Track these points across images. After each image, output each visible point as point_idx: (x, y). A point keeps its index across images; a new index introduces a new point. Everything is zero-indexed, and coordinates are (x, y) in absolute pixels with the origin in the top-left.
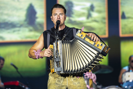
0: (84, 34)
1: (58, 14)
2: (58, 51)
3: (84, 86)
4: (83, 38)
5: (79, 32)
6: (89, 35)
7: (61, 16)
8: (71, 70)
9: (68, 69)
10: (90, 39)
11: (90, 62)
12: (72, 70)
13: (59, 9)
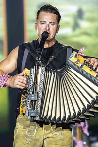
0: (82, 60)
1: (47, 23)
2: (36, 83)
3: (69, 141)
4: (80, 65)
5: (75, 55)
6: (90, 61)
7: (51, 26)
8: (53, 117)
9: (49, 115)
10: (90, 68)
11: (86, 106)
12: (55, 117)
13: (51, 14)
